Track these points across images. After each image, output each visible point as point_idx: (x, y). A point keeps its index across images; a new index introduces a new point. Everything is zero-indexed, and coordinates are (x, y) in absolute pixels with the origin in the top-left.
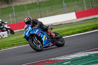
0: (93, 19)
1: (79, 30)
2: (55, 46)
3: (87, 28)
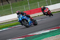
2: (33, 25)
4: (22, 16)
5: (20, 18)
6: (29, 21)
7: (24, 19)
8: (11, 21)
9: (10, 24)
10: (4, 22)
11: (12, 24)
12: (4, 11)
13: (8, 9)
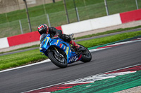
0: (33, 46)
1: (12, 63)
3: (25, 60)
4: (48, 38)
5: (45, 42)
6: (67, 52)
7: (55, 46)
8: (104, 31)
9: (102, 40)
10: (87, 34)
11: (105, 39)
12: (88, 7)
13: (96, 5)
